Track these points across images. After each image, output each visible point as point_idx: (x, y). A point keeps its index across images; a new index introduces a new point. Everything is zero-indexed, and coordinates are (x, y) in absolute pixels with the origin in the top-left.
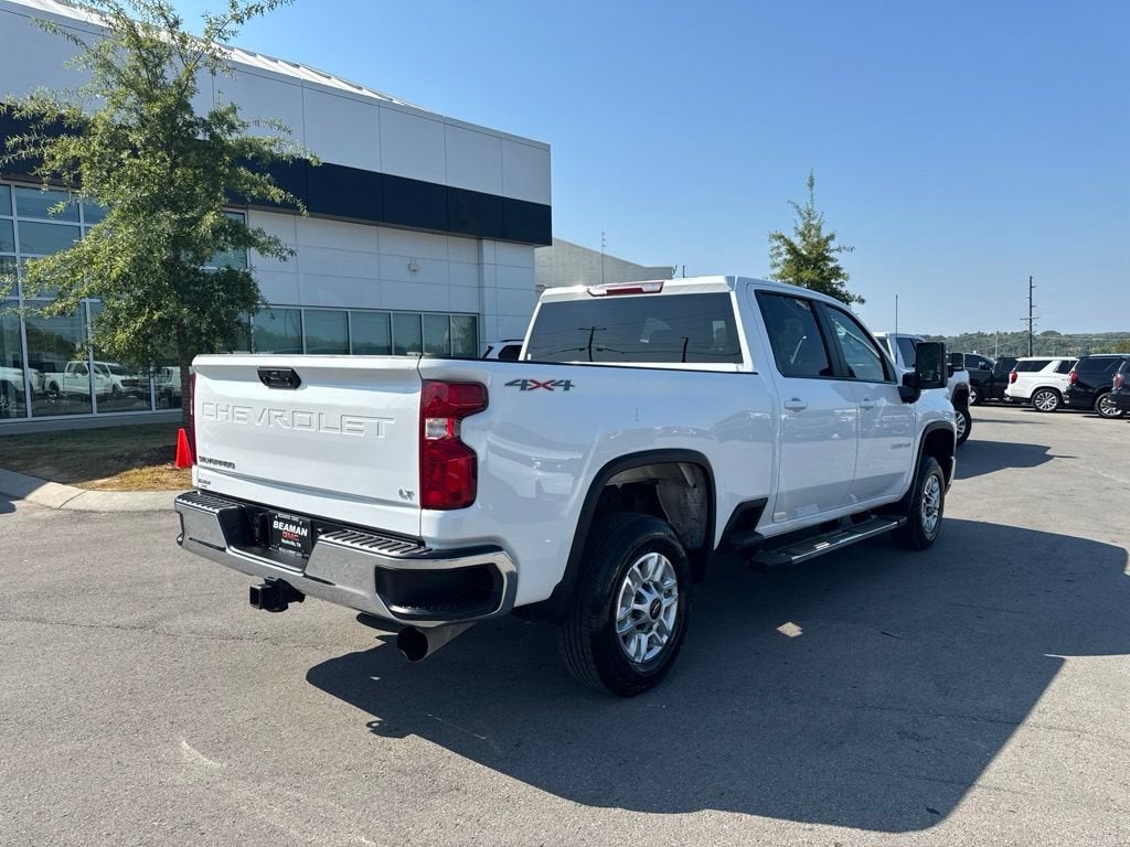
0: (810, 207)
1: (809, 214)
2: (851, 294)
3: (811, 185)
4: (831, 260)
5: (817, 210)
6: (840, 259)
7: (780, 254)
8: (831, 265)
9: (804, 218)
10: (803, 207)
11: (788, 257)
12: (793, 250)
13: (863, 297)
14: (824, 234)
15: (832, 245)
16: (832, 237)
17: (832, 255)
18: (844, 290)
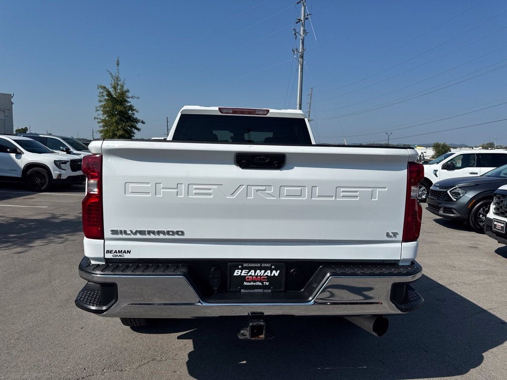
0: (117, 75)
1: (117, 78)
2: (138, 118)
3: (118, 65)
4: (128, 102)
5: (122, 77)
6: (132, 102)
7: (104, 96)
8: (129, 104)
9: (114, 80)
10: (113, 74)
11: (107, 98)
12: (109, 94)
13: (144, 121)
14: (125, 89)
15: (129, 94)
16: (128, 91)
17: (128, 100)
18: (135, 117)
